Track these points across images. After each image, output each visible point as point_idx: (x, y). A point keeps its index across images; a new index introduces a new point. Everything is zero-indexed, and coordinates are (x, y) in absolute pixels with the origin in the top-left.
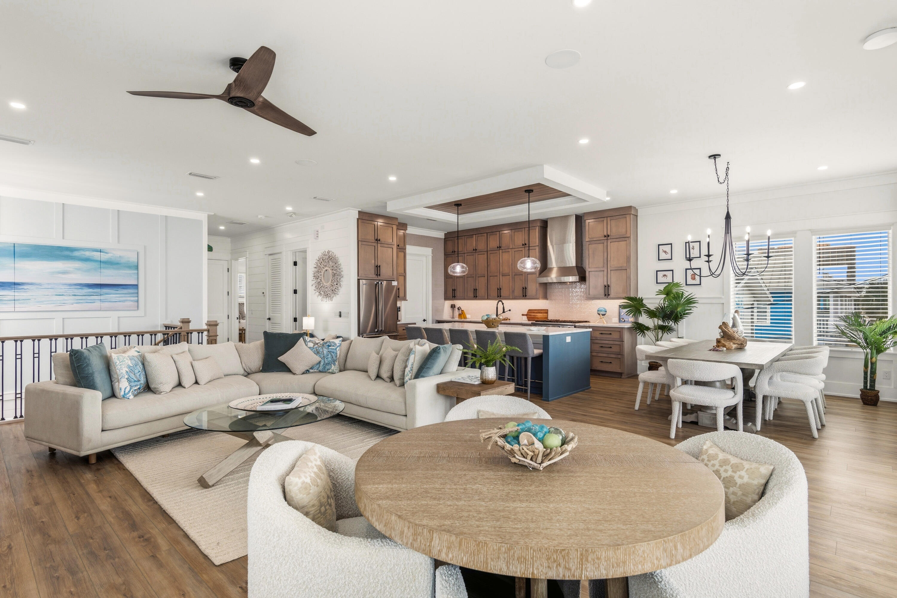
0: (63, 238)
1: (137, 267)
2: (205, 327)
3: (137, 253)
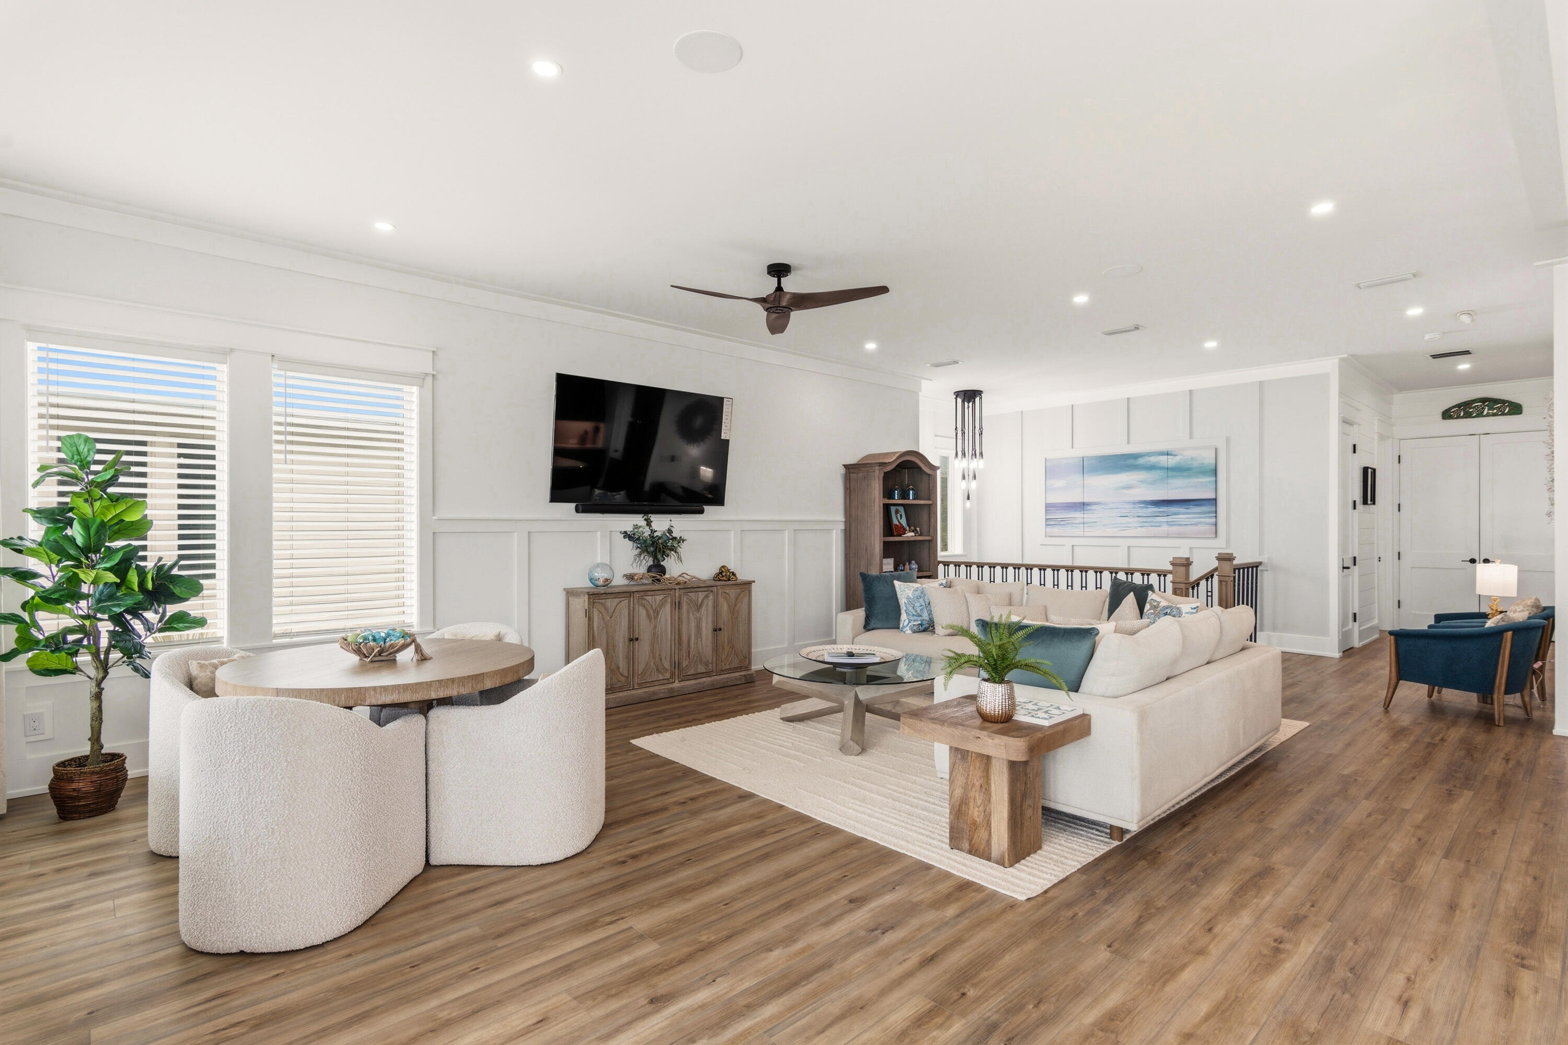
0: (1128, 443)
1: (1215, 472)
3: (1216, 450)
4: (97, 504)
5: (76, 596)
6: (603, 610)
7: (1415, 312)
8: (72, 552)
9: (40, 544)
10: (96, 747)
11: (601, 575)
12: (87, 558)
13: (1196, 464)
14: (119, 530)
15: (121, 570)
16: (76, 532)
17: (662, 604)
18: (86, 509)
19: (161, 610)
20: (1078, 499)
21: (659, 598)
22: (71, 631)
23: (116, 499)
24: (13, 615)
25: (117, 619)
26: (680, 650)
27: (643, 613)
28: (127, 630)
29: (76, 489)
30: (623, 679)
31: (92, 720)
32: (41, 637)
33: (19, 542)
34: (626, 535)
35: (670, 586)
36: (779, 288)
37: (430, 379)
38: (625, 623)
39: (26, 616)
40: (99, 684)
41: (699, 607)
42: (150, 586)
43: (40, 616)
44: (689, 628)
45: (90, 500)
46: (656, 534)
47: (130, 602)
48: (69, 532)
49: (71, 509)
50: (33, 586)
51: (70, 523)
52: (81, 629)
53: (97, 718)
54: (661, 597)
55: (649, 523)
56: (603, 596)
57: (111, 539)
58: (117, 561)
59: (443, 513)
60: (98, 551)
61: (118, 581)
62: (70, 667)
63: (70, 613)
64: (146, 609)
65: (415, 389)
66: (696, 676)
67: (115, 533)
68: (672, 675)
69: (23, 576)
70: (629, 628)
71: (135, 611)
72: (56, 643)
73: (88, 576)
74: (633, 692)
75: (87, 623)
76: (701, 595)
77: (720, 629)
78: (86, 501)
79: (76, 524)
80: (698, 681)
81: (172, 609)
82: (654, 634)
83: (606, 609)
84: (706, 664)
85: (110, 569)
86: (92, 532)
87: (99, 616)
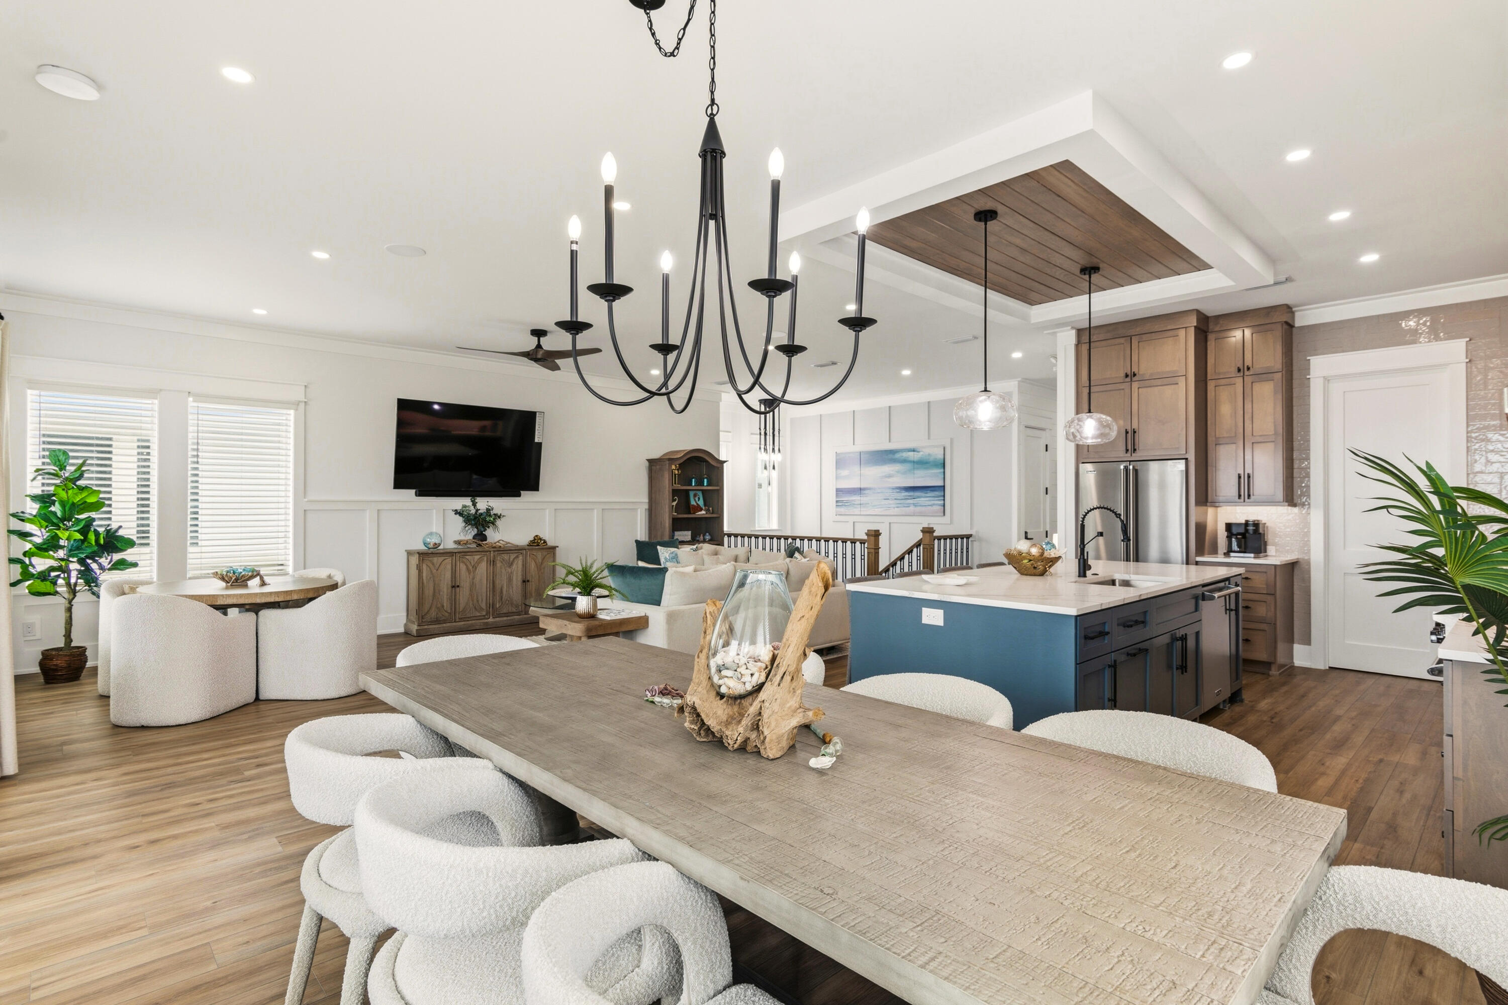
0: (890, 441)
1: (944, 466)
2: (865, 537)
3: (944, 448)
4: (70, 492)
5: (56, 547)
6: (431, 566)
7: (1017, 355)
8: (55, 521)
9: (35, 516)
10: (68, 640)
11: (433, 540)
12: (64, 525)
13: (932, 459)
14: (84, 507)
15: (84, 531)
16: (57, 509)
17: (480, 561)
18: (63, 494)
19: (109, 558)
20: (857, 486)
21: (477, 557)
22: (52, 569)
23: (82, 489)
24: (18, 559)
25: (82, 562)
26: (494, 595)
27: (463, 567)
28: (88, 569)
29: (58, 482)
30: (447, 614)
31: (66, 624)
32: (35, 573)
33: (22, 515)
34: (456, 512)
35: (487, 549)
36: (539, 346)
37: (302, 406)
38: (448, 575)
39: (27, 560)
40: (70, 602)
41: (511, 564)
42: (102, 542)
43: (35, 560)
44: (502, 581)
45: (66, 489)
46: (480, 512)
47: (89, 551)
48: (53, 509)
49: (54, 495)
50: (30, 542)
51: (53, 503)
52: (59, 569)
53: (69, 623)
54: (478, 557)
55: (474, 504)
56: (431, 555)
57: (79, 513)
58: (81, 526)
59: (311, 496)
60: (70, 520)
61: (82, 538)
62: (52, 591)
63: (53, 558)
64: (101, 557)
65: (292, 412)
66: (507, 615)
67: (82, 509)
68: (488, 613)
69: (24, 535)
70: (452, 578)
71: (92, 557)
72: (43, 576)
73: (63, 535)
74: (454, 624)
75: (63, 563)
76: (513, 556)
77: (528, 581)
78: (63, 490)
79: (57, 503)
80: (509, 618)
81: (116, 557)
82: (473, 583)
83: (433, 564)
84: (517, 606)
85: (78, 531)
86: (67, 508)
87: (71, 559)
